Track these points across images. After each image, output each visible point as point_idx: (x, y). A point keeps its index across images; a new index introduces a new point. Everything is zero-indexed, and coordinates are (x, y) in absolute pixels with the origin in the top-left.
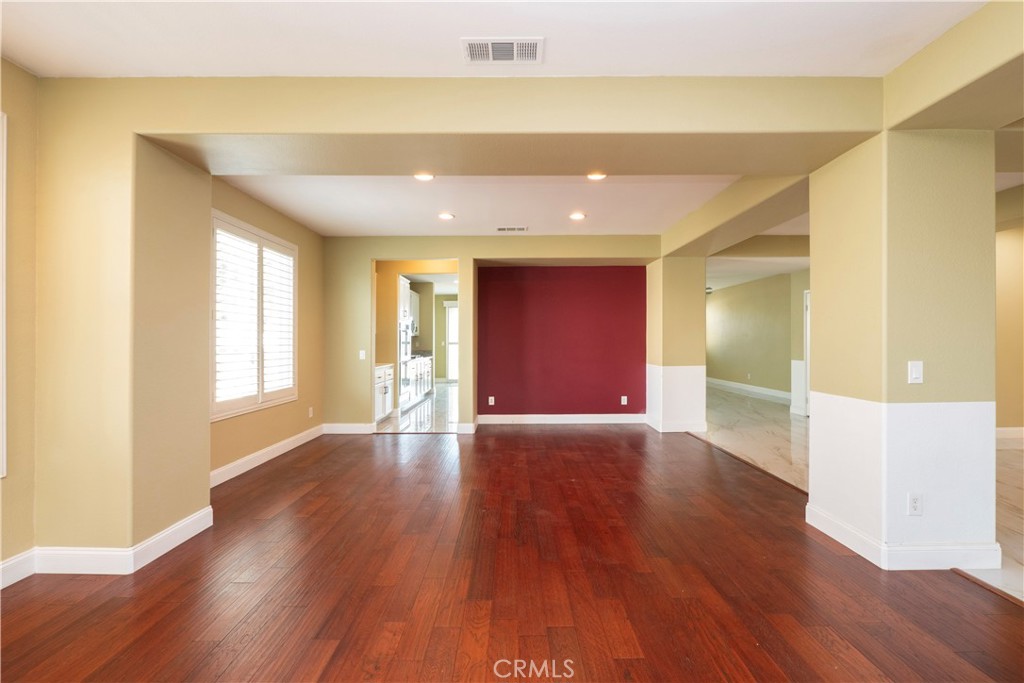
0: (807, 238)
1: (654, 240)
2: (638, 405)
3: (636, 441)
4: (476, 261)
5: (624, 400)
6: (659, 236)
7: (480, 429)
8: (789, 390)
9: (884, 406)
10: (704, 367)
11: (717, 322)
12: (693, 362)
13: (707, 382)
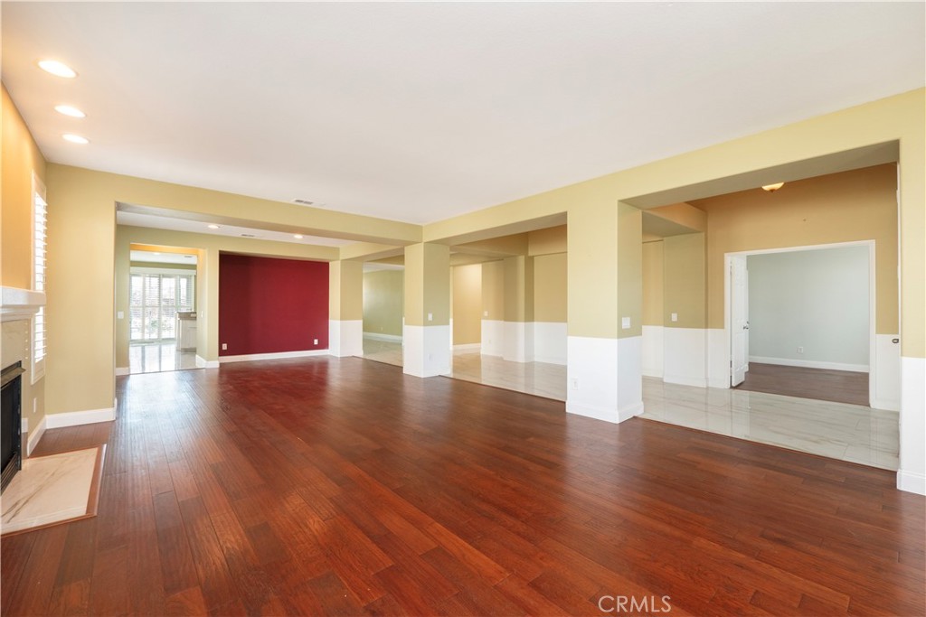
0: (403, 256)
1: (336, 250)
2: (324, 344)
3: (323, 366)
4: (220, 252)
5: (316, 342)
6: (338, 249)
7: (221, 365)
8: (401, 335)
9: (422, 328)
10: (361, 321)
11: (368, 294)
12: (357, 319)
13: (363, 336)
